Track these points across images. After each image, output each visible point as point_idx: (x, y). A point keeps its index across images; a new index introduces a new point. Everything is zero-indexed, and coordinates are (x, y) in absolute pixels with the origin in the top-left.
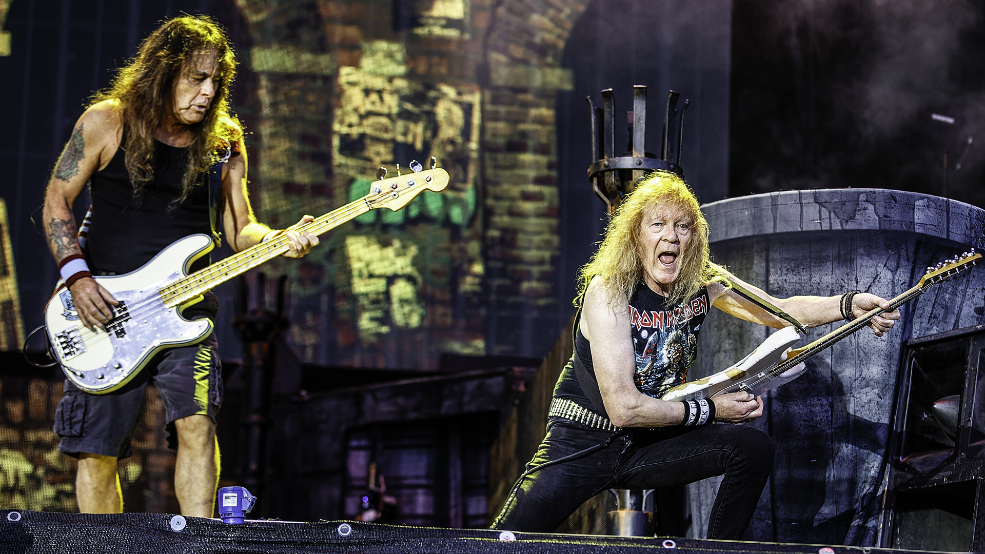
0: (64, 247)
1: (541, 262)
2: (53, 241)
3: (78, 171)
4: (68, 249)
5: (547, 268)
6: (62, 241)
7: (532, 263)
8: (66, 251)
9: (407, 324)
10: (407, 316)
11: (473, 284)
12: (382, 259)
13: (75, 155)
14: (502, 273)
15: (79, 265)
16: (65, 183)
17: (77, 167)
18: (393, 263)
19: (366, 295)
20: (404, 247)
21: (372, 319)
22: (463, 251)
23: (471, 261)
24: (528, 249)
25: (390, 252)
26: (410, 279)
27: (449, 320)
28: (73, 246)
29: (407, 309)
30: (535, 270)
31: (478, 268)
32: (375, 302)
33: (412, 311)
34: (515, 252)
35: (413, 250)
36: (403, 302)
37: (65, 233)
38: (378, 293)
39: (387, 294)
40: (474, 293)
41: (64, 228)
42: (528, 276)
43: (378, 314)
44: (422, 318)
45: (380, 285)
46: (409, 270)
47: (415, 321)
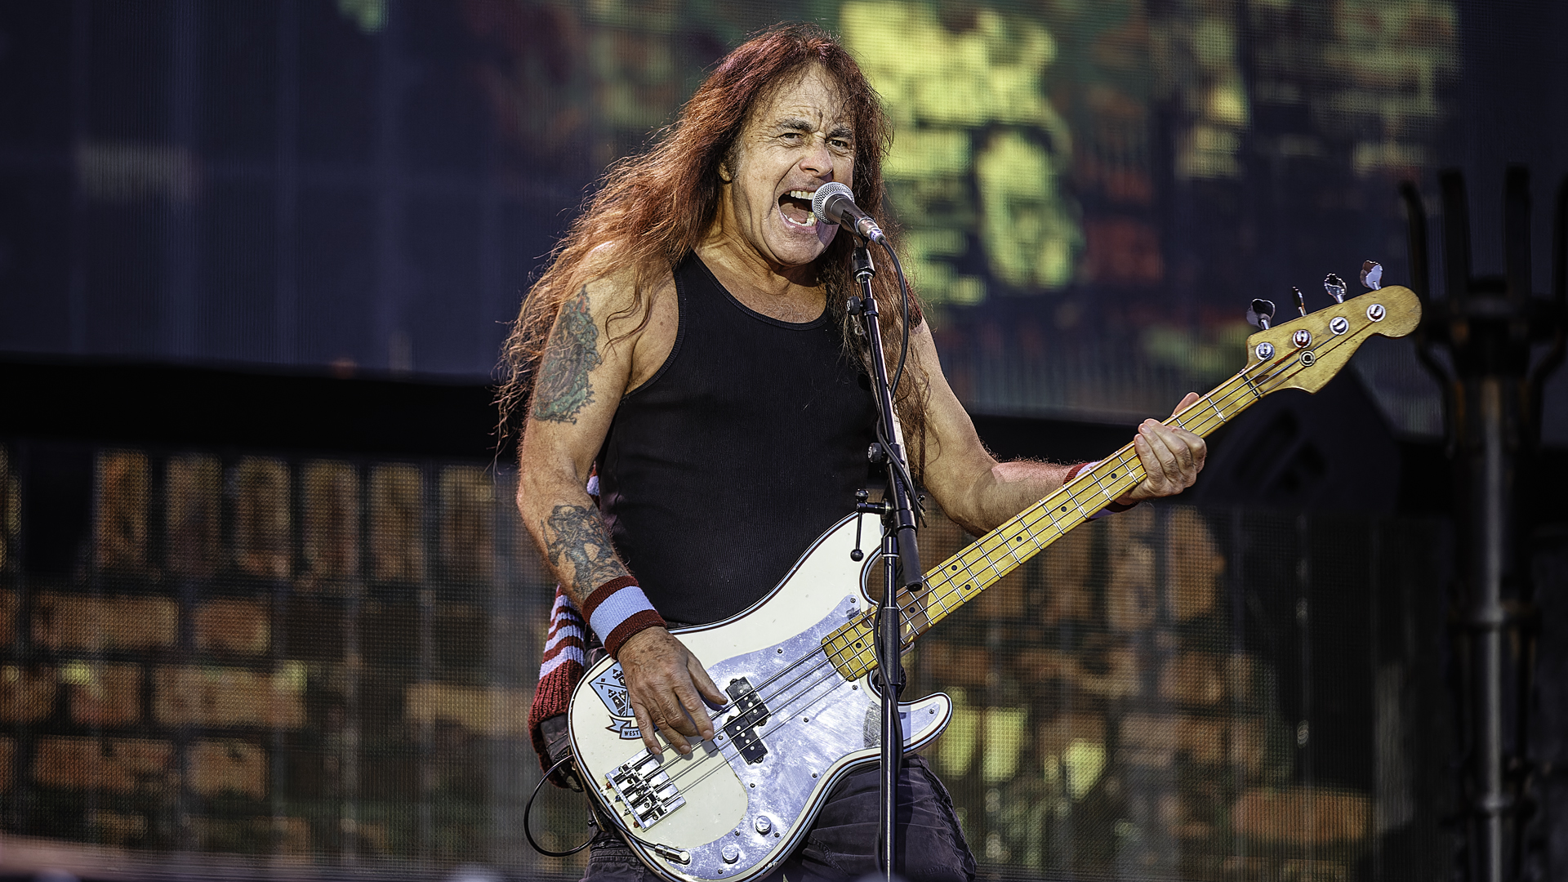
0: (590, 566)
1: (1409, 88)
2: (562, 557)
3: (590, 393)
4: (601, 568)
5: (1425, 105)
6: (584, 553)
7: (1381, 88)
8: (597, 575)
9: (1032, 276)
10: (1031, 250)
11: (1216, 154)
12: (953, 73)
13: (578, 361)
14: (1296, 120)
15: (630, 601)
16: (564, 427)
17: (588, 386)
18: (982, 85)
19: (909, 183)
20: (1016, 37)
21: (934, 259)
22: (1184, 50)
23: (1207, 81)
24: (1369, 45)
25: (973, 51)
26: (1034, 134)
27: (1152, 266)
28: (609, 561)
29: (1029, 226)
30: (1392, 110)
31: (1229, 104)
32: (938, 207)
33: (1044, 235)
34: (1333, 57)
35: (1040, 47)
36: (1019, 205)
37: (588, 534)
38: (944, 178)
39: (971, 182)
40: (1219, 183)
41: (586, 525)
42: (1374, 129)
43: (947, 242)
44: (1077, 255)
45: (949, 152)
46: (1032, 107)
47: (1054, 265)
